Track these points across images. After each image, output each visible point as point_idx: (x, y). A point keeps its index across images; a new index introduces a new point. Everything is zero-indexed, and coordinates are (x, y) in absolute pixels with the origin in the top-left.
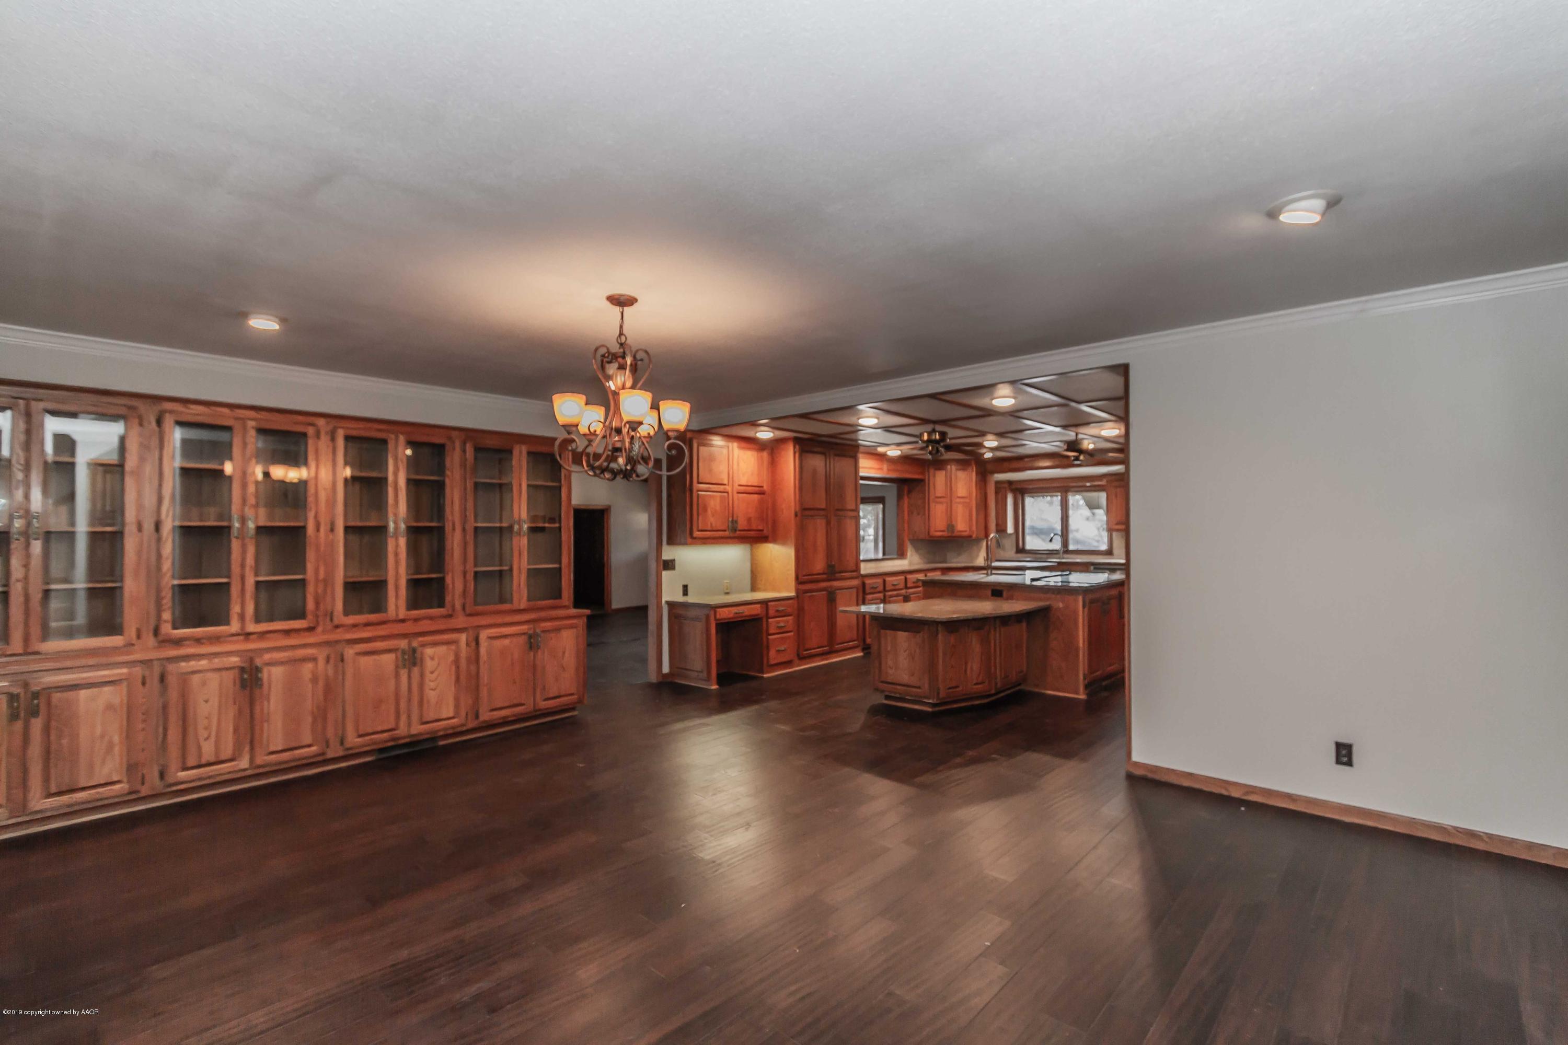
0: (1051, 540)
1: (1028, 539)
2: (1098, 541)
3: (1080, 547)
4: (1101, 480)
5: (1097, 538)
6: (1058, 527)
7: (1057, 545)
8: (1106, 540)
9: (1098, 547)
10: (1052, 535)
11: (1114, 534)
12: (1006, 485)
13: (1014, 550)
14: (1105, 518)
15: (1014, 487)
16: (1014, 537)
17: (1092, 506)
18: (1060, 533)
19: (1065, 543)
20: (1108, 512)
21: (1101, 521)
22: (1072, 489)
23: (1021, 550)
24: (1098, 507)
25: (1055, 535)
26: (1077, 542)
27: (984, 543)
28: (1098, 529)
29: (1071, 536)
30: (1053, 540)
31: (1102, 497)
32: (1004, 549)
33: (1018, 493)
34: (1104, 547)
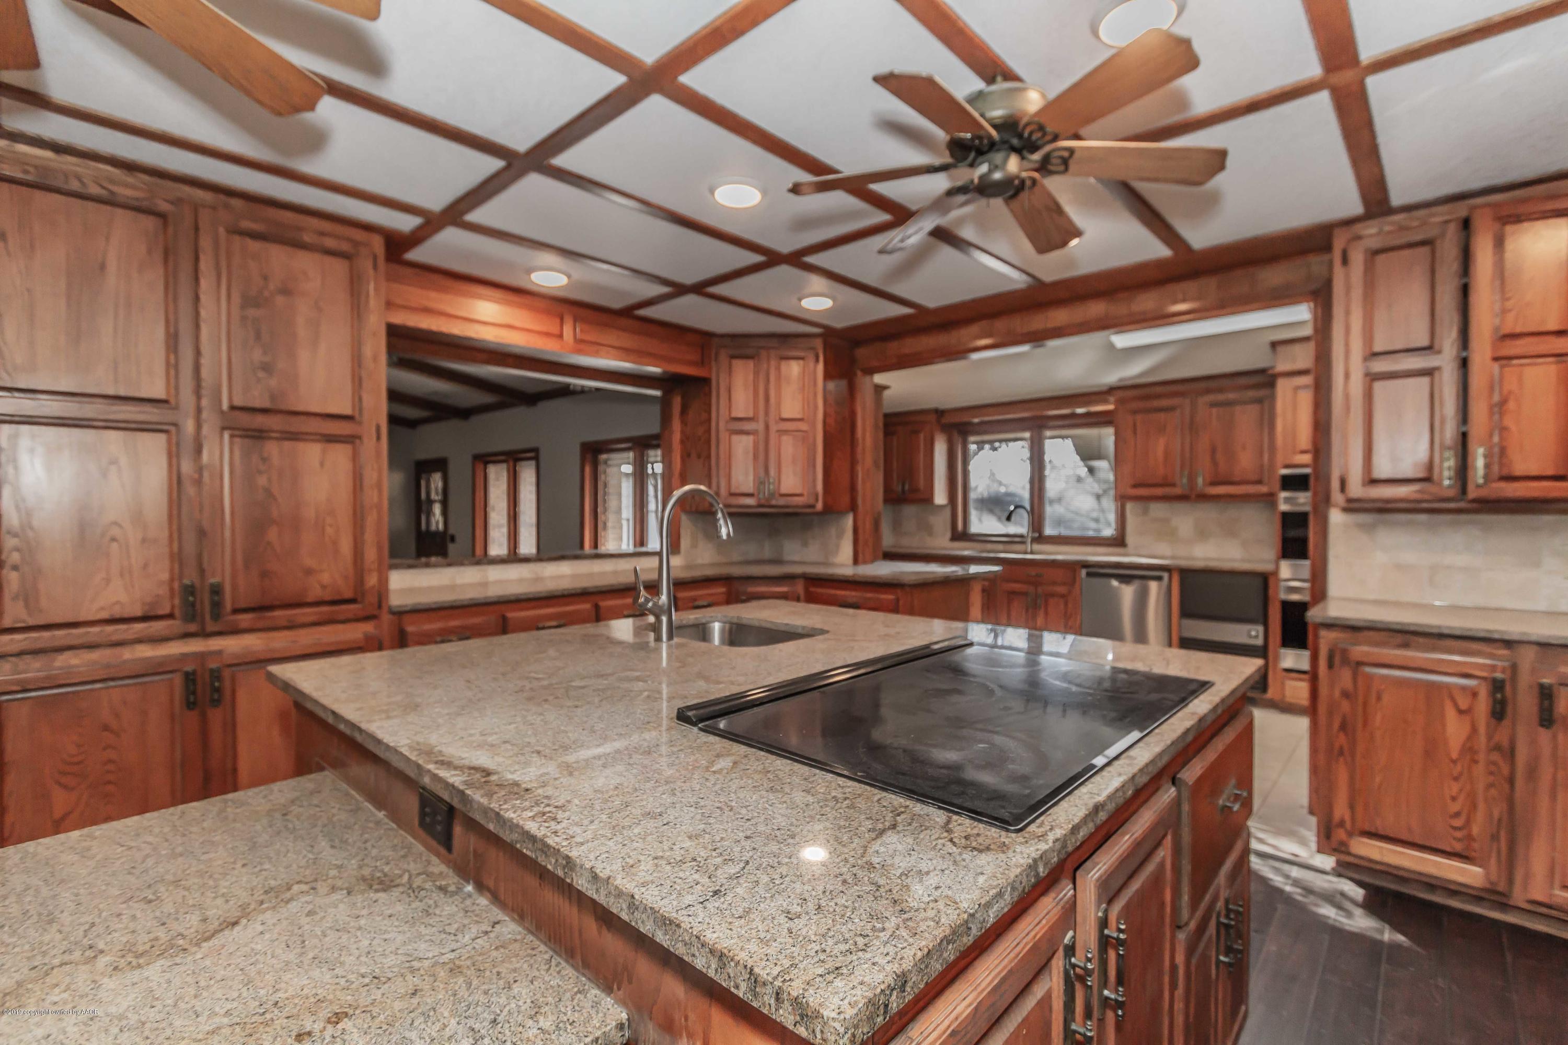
0: (1009, 518)
1: (974, 515)
2: (1097, 520)
3: (1064, 532)
4: (1106, 402)
5: (1095, 515)
6: (1025, 494)
7: (1019, 527)
8: (1112, 517)
9: (1098, 530)
10: (1012, 508)
11: (1129, 506)
12: (932, 418)
13: (948, 535)
14: (1111, 477)
15: (945, 420)
16: (947, 513)
17: (1088, 454)
18: (1028, 506)
19: (1037, 522)
20: (1118, 463)
21: (1106, 481)
22: (1051, 423)
23: (961, 535)
24: (1099, 457)
25: (1016, 507)
26: (1059, 522)
27: (849, 521)
28: (1098, 497)
29: (1049, 510)
30: (1013, 518)
31: (1107, 436)
32: (931, 534)
33: (955, 434)
34: (1108, 532)
